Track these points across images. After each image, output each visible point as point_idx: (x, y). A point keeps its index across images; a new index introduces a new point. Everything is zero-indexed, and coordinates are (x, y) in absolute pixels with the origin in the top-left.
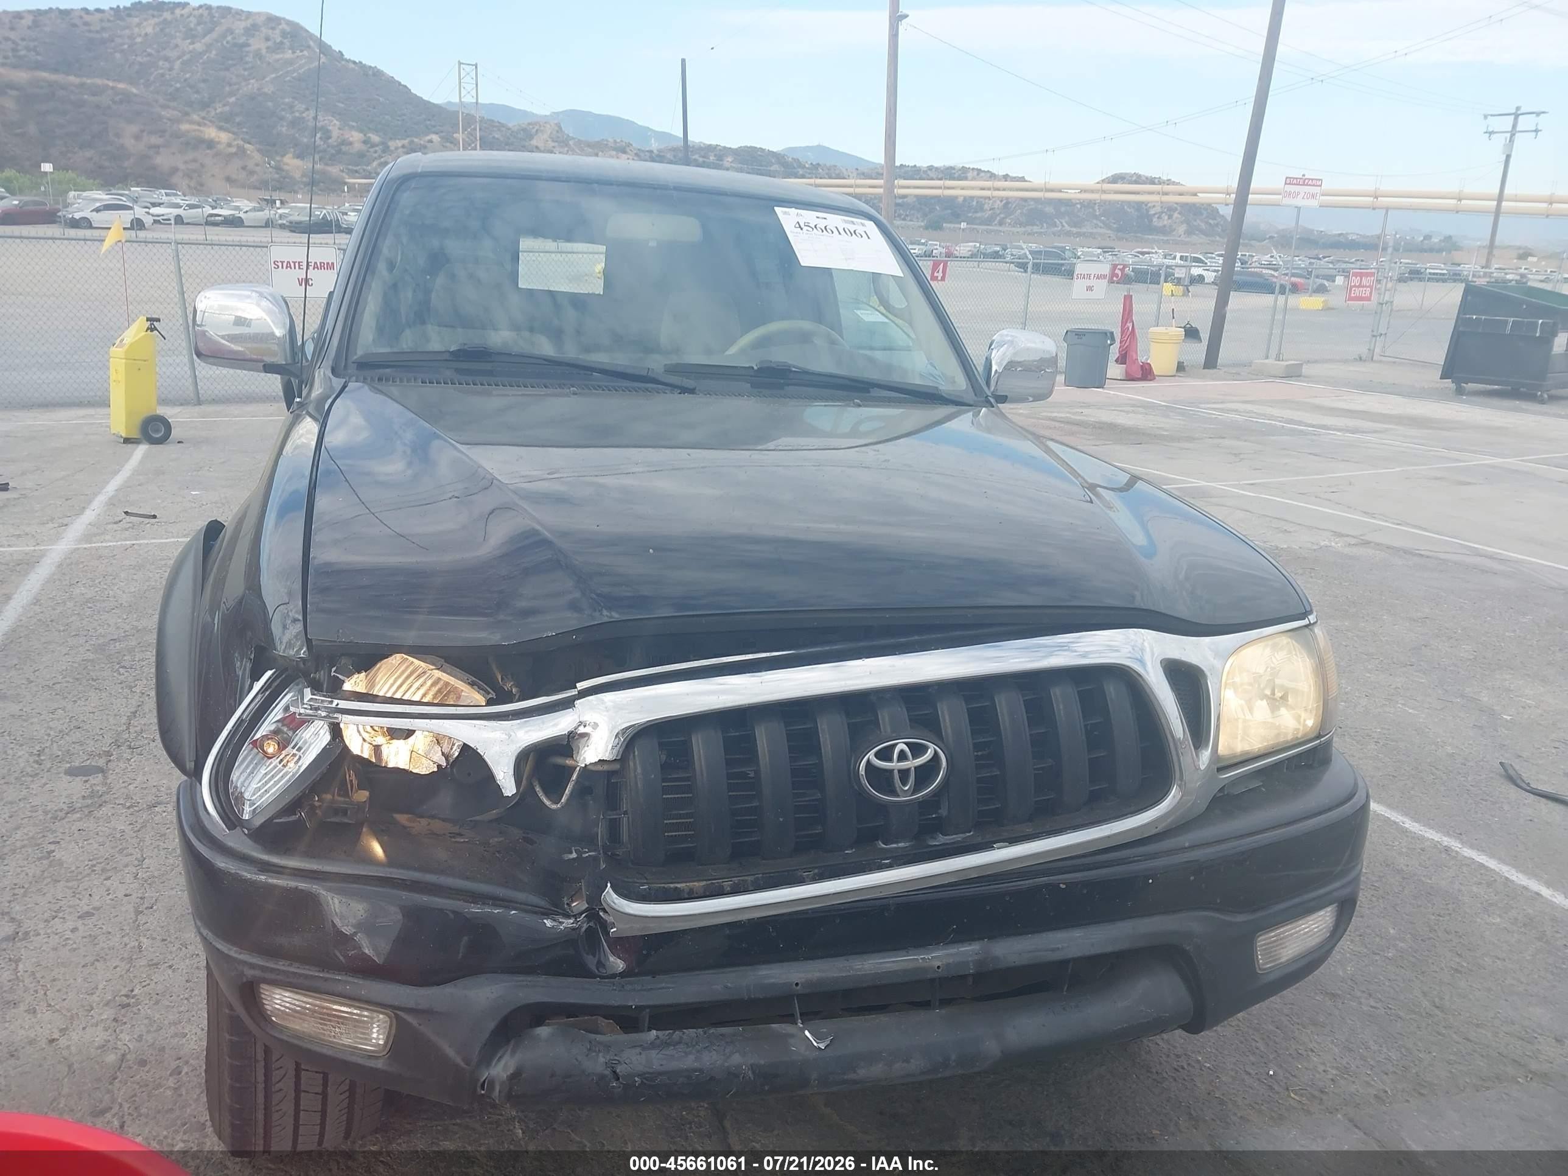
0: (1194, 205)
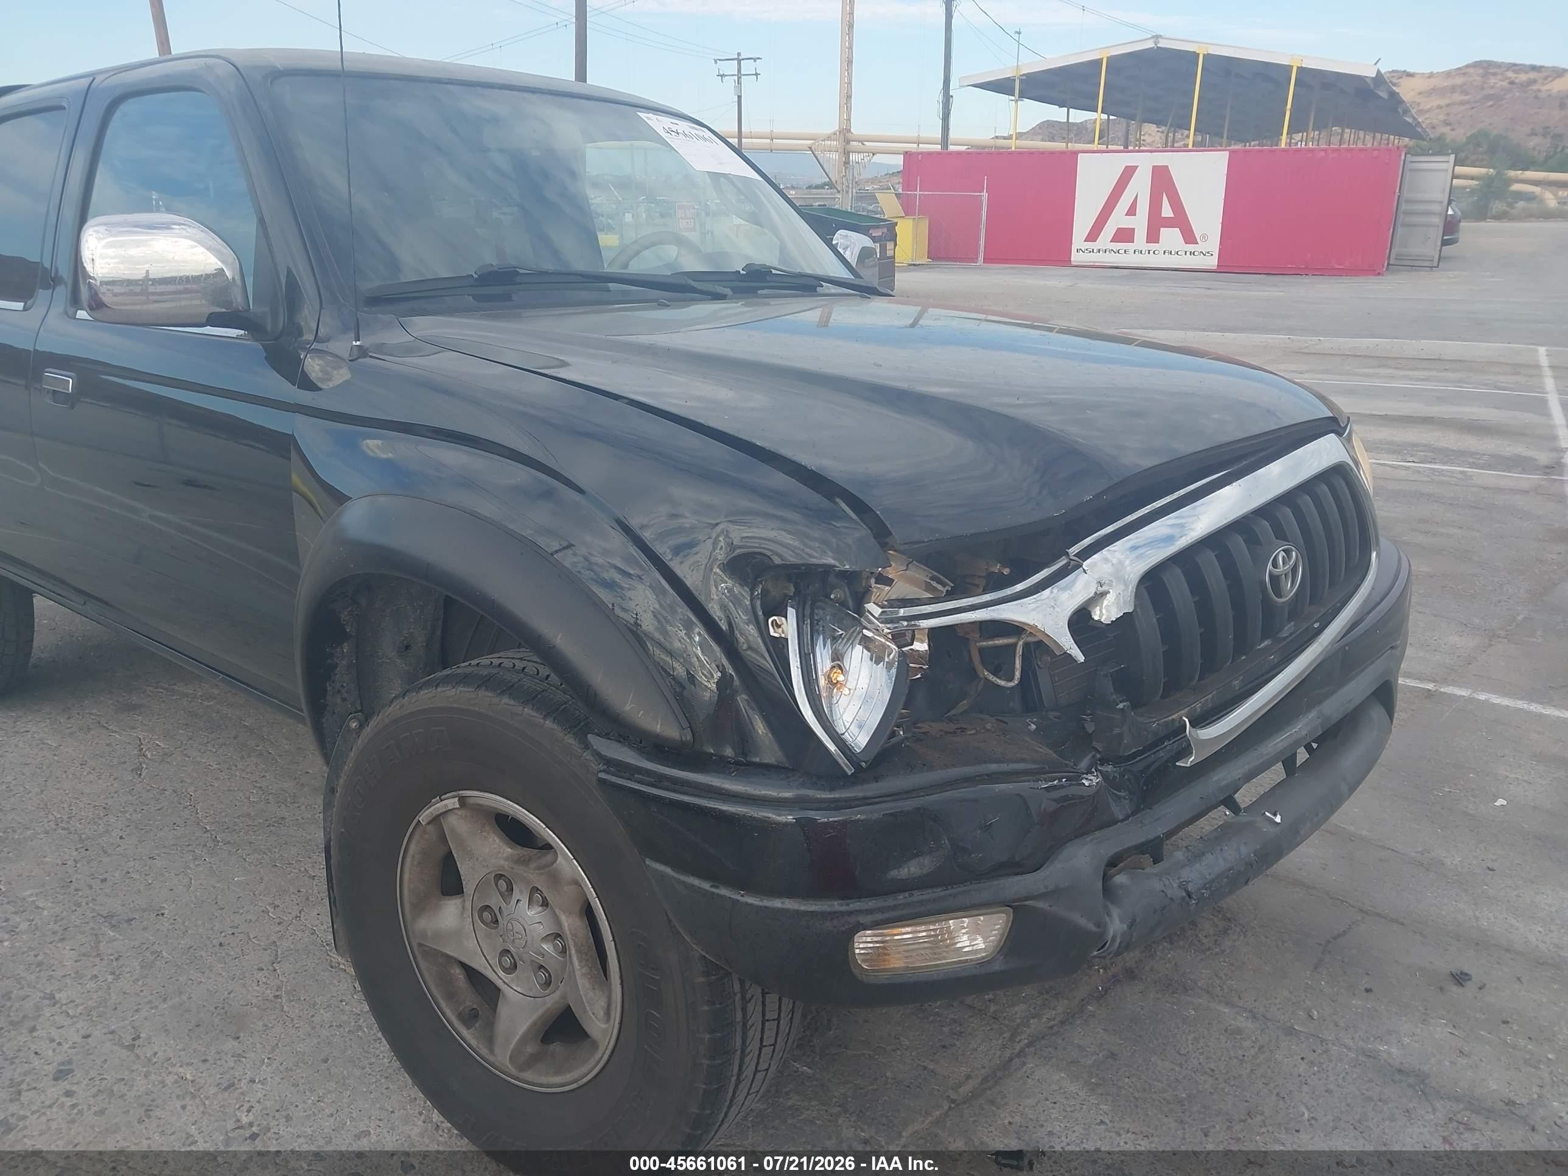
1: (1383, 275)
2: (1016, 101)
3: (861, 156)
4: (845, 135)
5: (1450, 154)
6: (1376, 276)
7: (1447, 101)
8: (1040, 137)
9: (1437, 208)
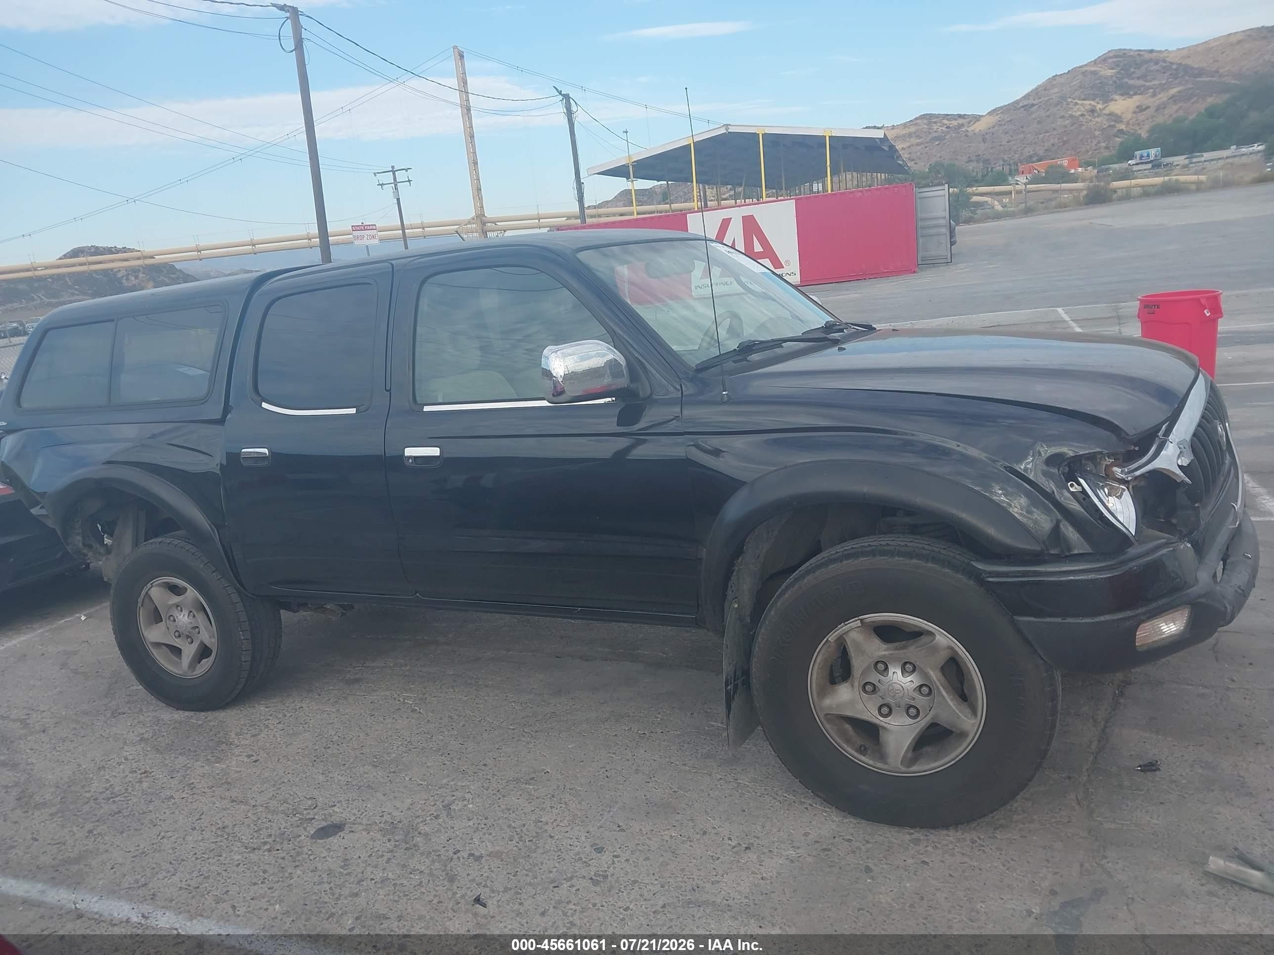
0: (153, 265)
1: (917, 273)
2: (632, 181)
3: (495, 234)
4: (480, 218)
5: (944, 185)
6: (912, 273)
7: (908, 144)
8: (622, 203)
9: (942, 222)
